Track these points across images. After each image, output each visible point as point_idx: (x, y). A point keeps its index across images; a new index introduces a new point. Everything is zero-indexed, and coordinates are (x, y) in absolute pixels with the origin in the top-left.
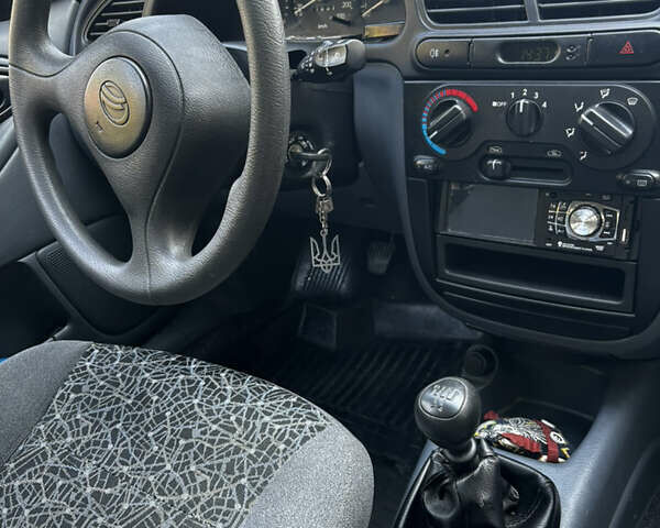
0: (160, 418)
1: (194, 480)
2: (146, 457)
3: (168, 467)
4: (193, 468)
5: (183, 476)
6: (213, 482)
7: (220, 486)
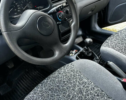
0: (58, 86)
1: (75, 82)
2: (66, 89)
3: (70, 85)
4: (72, 81)
5: (73, 83)
6: (76, 79)
7: (77, 78)
